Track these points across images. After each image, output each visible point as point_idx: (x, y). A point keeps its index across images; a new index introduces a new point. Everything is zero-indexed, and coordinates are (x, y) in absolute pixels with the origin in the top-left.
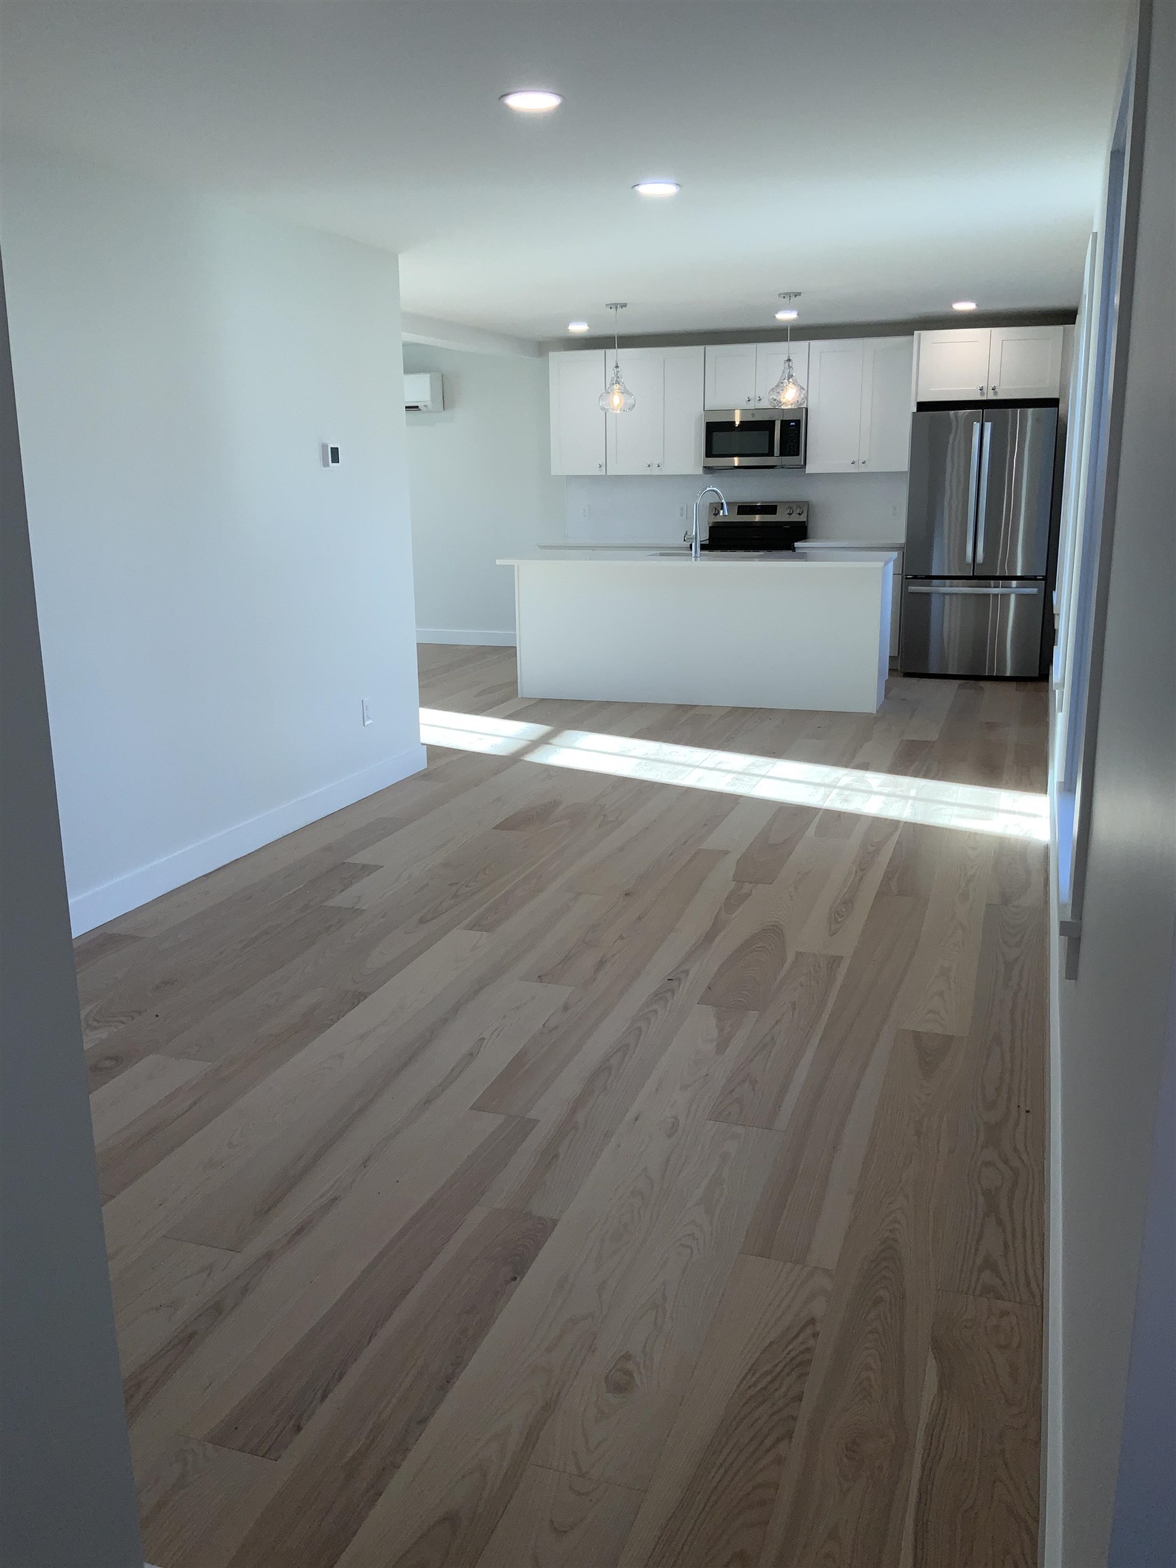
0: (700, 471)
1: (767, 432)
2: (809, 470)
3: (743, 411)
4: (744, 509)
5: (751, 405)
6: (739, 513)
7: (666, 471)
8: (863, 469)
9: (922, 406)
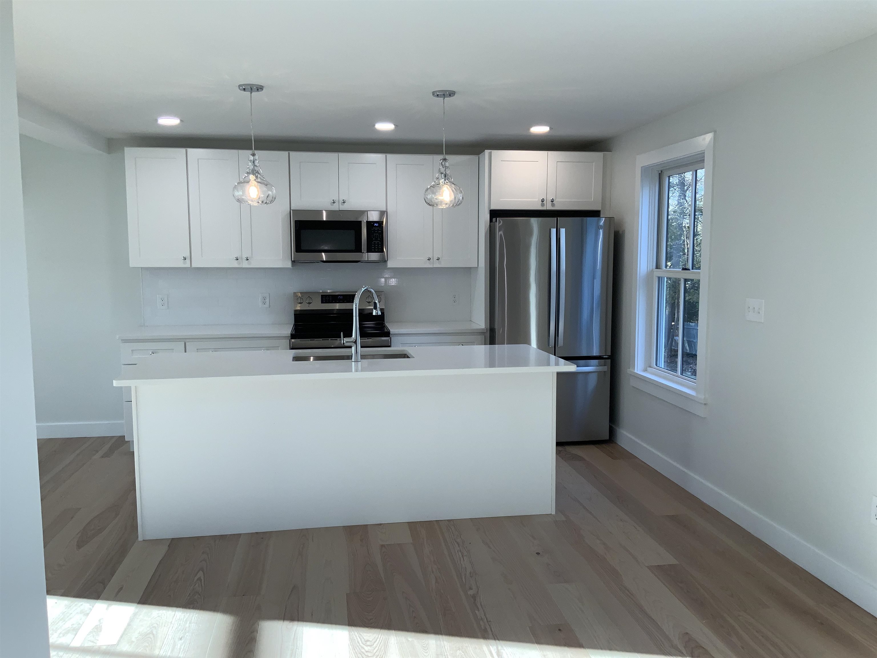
0: (289, 265)
1: (353, 232)
2: (390, 264)
3: (329, 212)
4: (327, 298)
5: (335, 207)
6: (322, 302)
7: (254, 264)
8: (437, 265)
9: (495, 214)
